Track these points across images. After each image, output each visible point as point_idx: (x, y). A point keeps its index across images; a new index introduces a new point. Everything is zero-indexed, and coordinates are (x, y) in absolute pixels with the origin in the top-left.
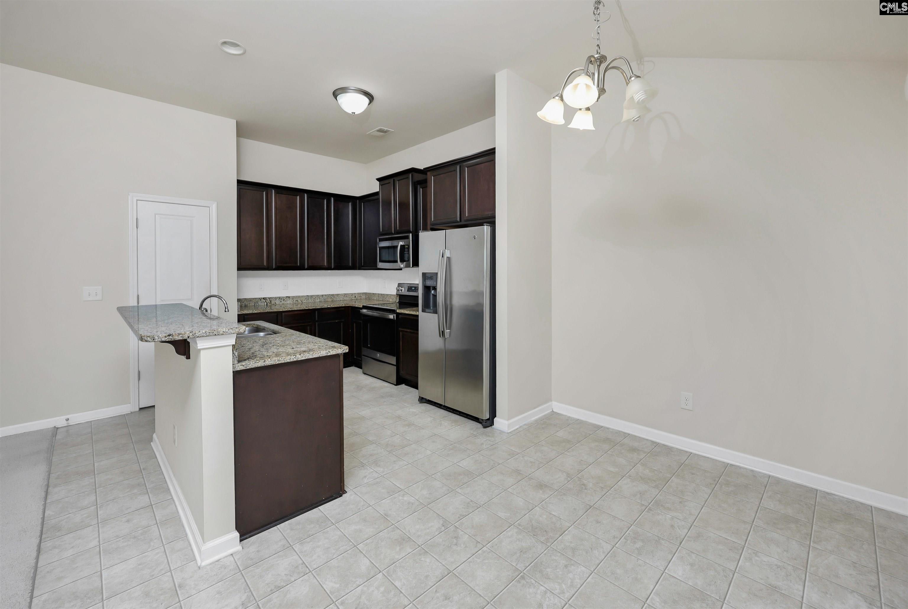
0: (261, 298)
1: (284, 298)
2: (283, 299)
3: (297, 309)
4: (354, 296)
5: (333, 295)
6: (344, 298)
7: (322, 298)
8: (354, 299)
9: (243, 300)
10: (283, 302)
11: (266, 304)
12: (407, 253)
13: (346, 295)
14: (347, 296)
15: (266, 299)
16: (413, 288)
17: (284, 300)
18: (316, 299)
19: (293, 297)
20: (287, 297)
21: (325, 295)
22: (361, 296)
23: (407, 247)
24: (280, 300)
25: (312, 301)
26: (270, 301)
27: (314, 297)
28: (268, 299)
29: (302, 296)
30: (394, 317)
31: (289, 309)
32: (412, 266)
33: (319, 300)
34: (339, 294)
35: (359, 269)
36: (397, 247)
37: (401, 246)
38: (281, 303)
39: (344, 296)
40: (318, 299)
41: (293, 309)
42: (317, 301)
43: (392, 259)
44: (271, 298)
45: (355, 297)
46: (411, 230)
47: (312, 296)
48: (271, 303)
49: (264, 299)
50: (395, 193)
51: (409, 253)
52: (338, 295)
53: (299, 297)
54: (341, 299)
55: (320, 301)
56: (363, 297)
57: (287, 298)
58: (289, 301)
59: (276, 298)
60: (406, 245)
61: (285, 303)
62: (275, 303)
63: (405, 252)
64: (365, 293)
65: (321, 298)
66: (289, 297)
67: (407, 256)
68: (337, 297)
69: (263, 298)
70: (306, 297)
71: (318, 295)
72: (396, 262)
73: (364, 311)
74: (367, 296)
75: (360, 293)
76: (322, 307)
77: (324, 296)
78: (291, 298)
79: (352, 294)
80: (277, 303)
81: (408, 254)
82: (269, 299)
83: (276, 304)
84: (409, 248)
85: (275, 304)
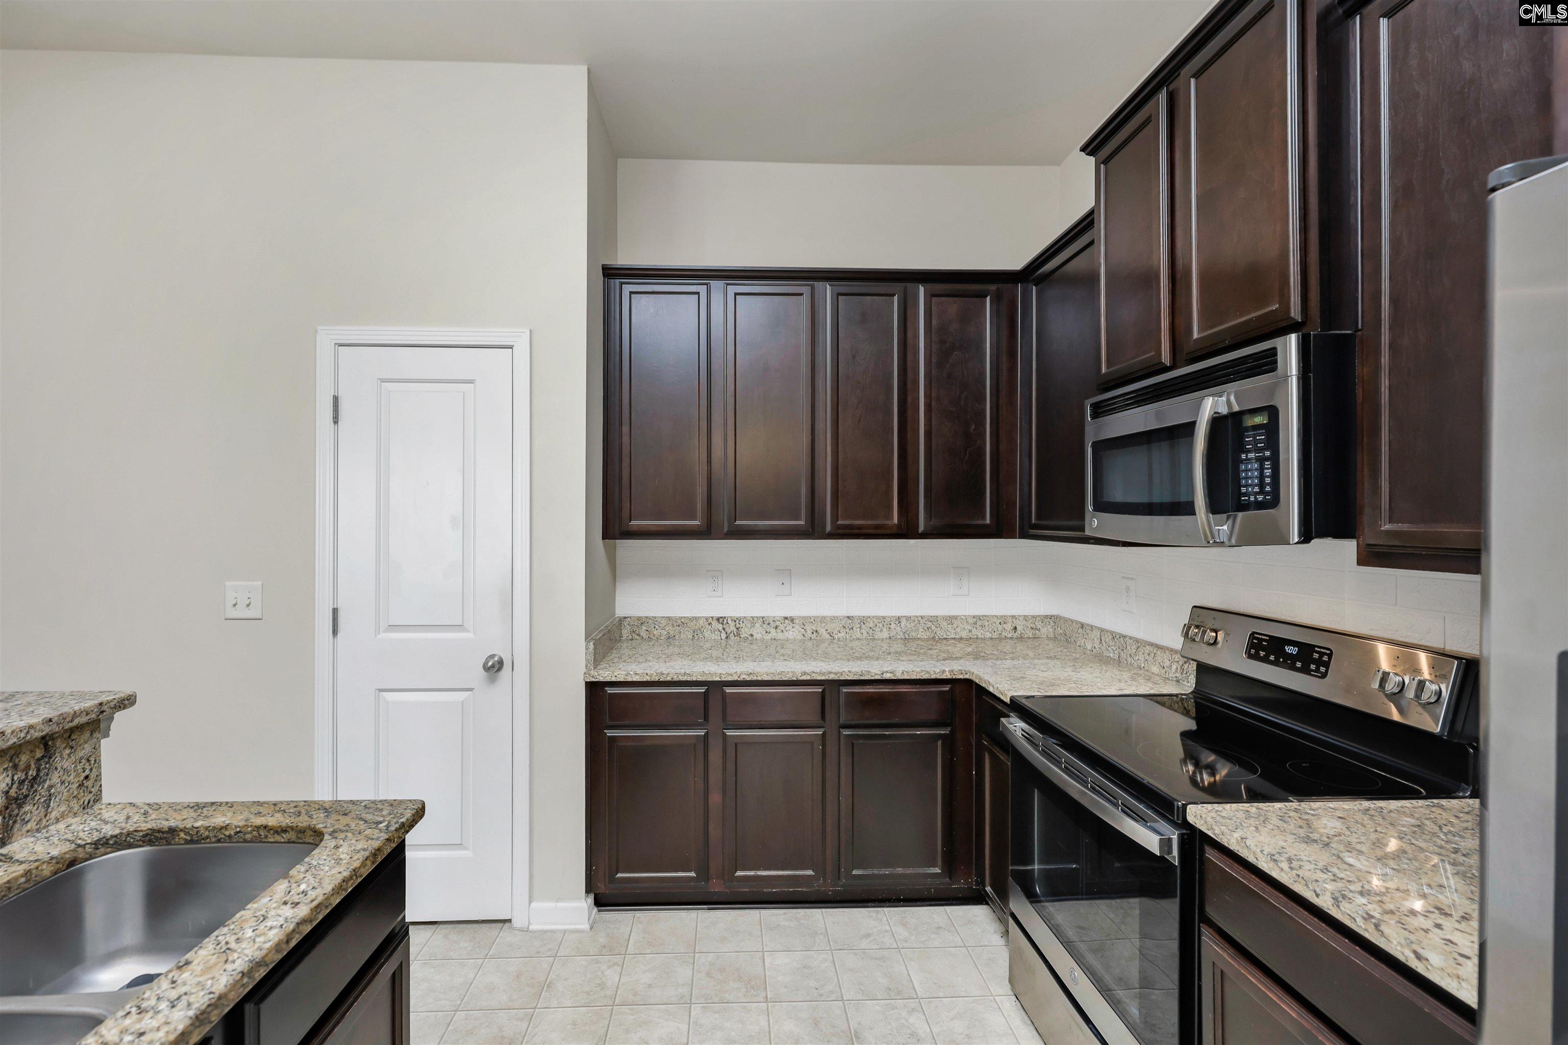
0: (712, 618)
1: (778, 623)
2: (773, 625)
3: (770, 679)
4: (1009, 627)
5: (934, 619)
6: (974, 631)
7: (898, 629)
8: (1010, 636)
9: (664, 622)
10: (774, 634)
11: (724, 636)
12: (1261, 460)
13: (979, 623)
14: (986, 624)
15: (725, 621)
16: (1291, 650)
17: (776, 628)
18: (877, 629)
19: (805, 621)
20: (786, 618)
21: (908, 618)
22: (1039, 627)
23: (1259, 420)
24: (765, 626)
25: (865, 634)
26: (737, 629)
27: (871, 625)
28: (730, 622)
29: (834, 619)
30: (1166, 843)
31: (744, 676)
32: (1300, 535)
33: (885, 634)
34: (956, 618)
35: (1024, 535)
36: (1190, 428)
37: (1217, 422)
38: (768, 637)
39: (975, 623)
40: (884, 630)
41: (755, 678)
42: (878, 635)
43: (1160, 496)
44: (739, 619)
45: (1015, 628)
46: (1295, 313)
47: (863, 620)
48: (739, 635)
49: (721, 620)
50: (1178, 156)
51: (1275, 460)
52: (951, 619)
53: (823, 619)
54: (964, 634)
55: (890, 638)
56: (1044, 630)
57: (786, 621)
58: (791, 633)
59: (753, 620)
60: (1254, 411)
61: (780, 636)
62: (752, 635)
63: (1249, 451)
64: (1051, 617)
65: (893, 626)
66: (792, 620)
67: (1262, 477)
68: (950, 626)
69: (718, 619)
70: (843, 622)
71: (884, 618)
72: (1187, 509)
73: (1016, 726)
74: (1061, 631)
75: (1033, 617)
76: (862, 678)
77: (904, 622)
78: (797, 621)
79: (1003, 620)
80: (756, 636)
81: (1267, 464)
82: (734, 623)
83: (754, 637)
84: (1272, 430)
85: (750, 638)
